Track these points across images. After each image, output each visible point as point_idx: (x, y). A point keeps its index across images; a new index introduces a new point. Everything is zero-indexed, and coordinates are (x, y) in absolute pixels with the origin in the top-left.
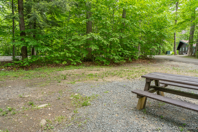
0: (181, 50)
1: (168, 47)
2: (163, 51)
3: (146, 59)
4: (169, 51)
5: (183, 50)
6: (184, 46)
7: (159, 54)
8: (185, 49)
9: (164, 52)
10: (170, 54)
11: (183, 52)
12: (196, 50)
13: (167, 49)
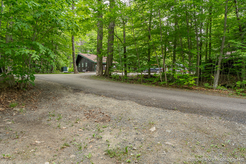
0: (79, 66)
1: (64, 61)
2: (58, 67)
3: (12, 88)
4: (66, 68)
5: (83, 66)
6: (83, 61)
7: (51, 71)
8: (84, 65)
9: (58, 69)
10: (67, 72)
11: (83, 68)
12: (108, 66)
13: (62, 63)
